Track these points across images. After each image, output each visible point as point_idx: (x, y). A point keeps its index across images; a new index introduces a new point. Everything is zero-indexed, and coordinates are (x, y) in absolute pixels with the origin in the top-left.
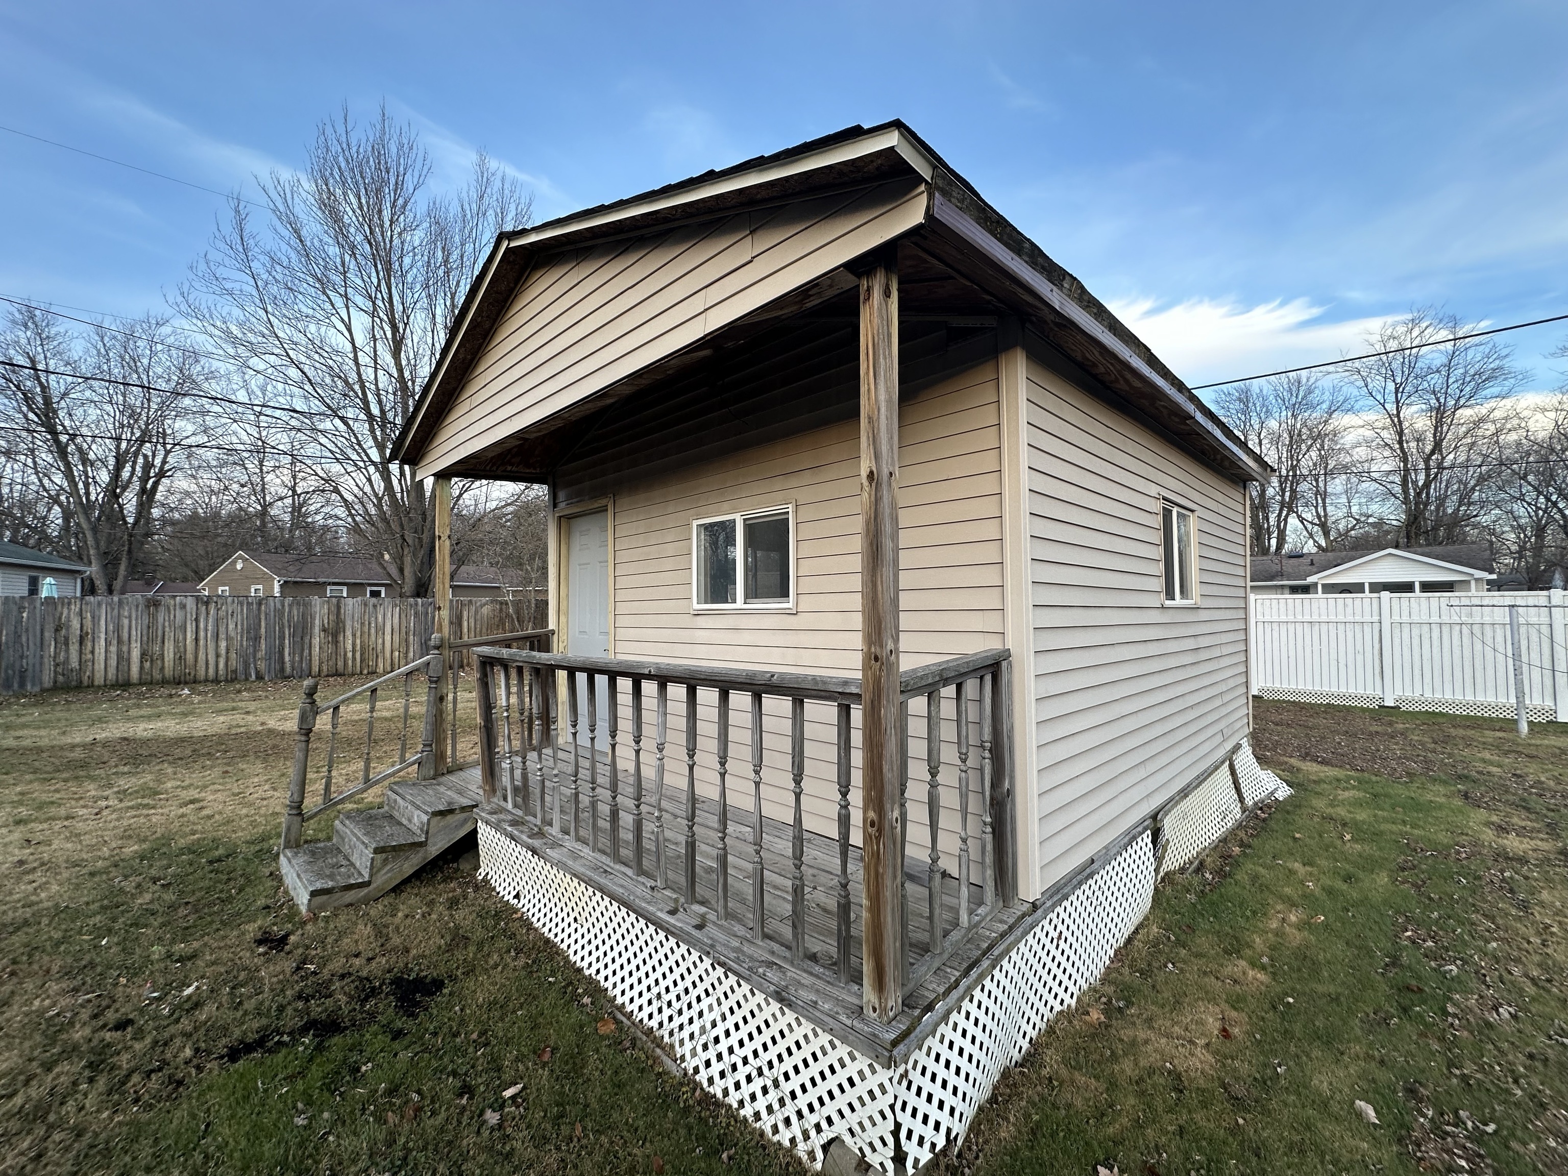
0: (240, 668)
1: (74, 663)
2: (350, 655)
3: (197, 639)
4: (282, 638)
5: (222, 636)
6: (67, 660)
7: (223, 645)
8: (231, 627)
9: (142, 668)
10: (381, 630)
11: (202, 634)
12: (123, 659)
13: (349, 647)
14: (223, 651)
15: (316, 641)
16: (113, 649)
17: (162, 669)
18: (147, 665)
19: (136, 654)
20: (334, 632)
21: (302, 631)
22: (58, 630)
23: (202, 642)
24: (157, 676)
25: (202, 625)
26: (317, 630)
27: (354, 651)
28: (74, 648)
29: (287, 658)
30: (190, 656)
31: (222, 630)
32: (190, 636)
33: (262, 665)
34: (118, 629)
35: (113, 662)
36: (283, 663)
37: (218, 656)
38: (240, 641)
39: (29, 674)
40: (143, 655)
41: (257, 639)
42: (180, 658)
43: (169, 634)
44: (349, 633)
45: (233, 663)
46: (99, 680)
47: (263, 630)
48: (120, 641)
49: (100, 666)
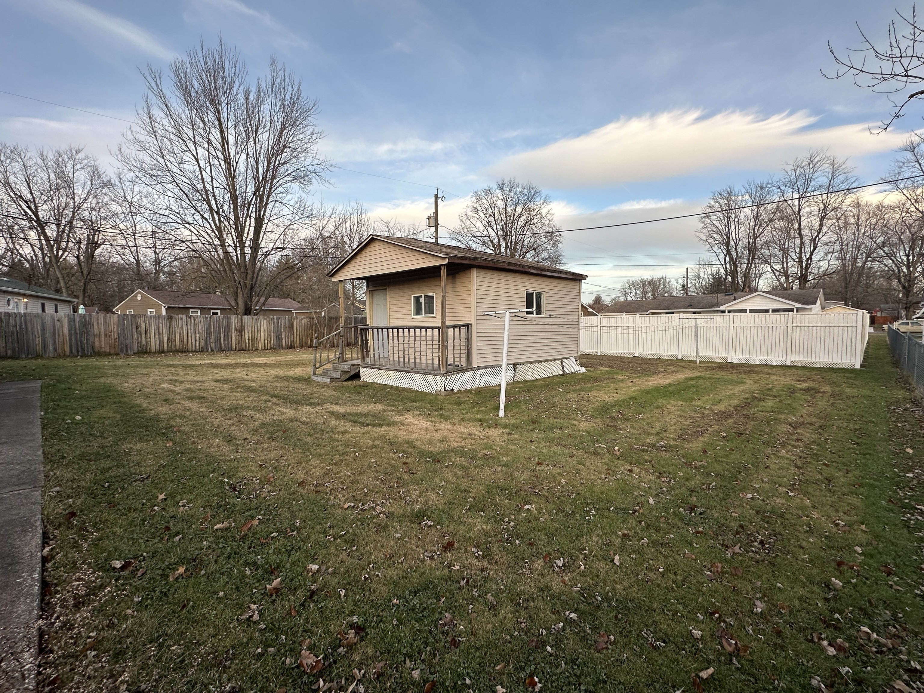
0: (205, 346)
1: (144, 343)
2: (247, 341)
3: (187, 333)
4: (220, 333)
5: (197, 332)
6: (141, 342)
7: (197, 336)
8: (200, 328)
9: (168, 345)
10: (259, 330)
11: (189, 331)
12: (161, 341)
13: (247, 338)
14: (198, 339)
15: (233, 335)
16: (157, 337)
17: (175, 346)
18: (170, 344)
19: (165, 339)
20: (240, 330)
21: (228, 329)
22: (137, 328)
23: (189, 335)
24: (174, 349)
25: (189, 327)
26: (233, 330)
27: (249, 340)
28: (143, 336)
29: (222, 342)
30: (185, 340)
31: (197, 329)
32: (185, 332)
33: (213, 345)
34: (158, 328)
35: (158, 342)
36: (221, 344)
37: (196, 341)
38: (204, 334)
39: (129, 346)
40: (168, 339)
41: (210, 333)
42: (182, 341)
43: (177, 331)
44: (246, 331)
45: (202, 344)
46: (153, 350)
47: (212, 330)
48: (159, 334)
49: (153, 344)
